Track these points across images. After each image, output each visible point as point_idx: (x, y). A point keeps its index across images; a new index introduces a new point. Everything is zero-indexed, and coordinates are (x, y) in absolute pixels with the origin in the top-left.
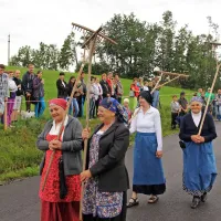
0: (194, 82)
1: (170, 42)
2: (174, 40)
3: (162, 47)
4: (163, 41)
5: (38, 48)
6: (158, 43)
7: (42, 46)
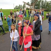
0: (48, 10)
1: (43, 3)
2: (44, 3)
3: (42, 4)
4: (42, 3)
5: (19, 6)
6: (41, 3)
7: (20, 5)
